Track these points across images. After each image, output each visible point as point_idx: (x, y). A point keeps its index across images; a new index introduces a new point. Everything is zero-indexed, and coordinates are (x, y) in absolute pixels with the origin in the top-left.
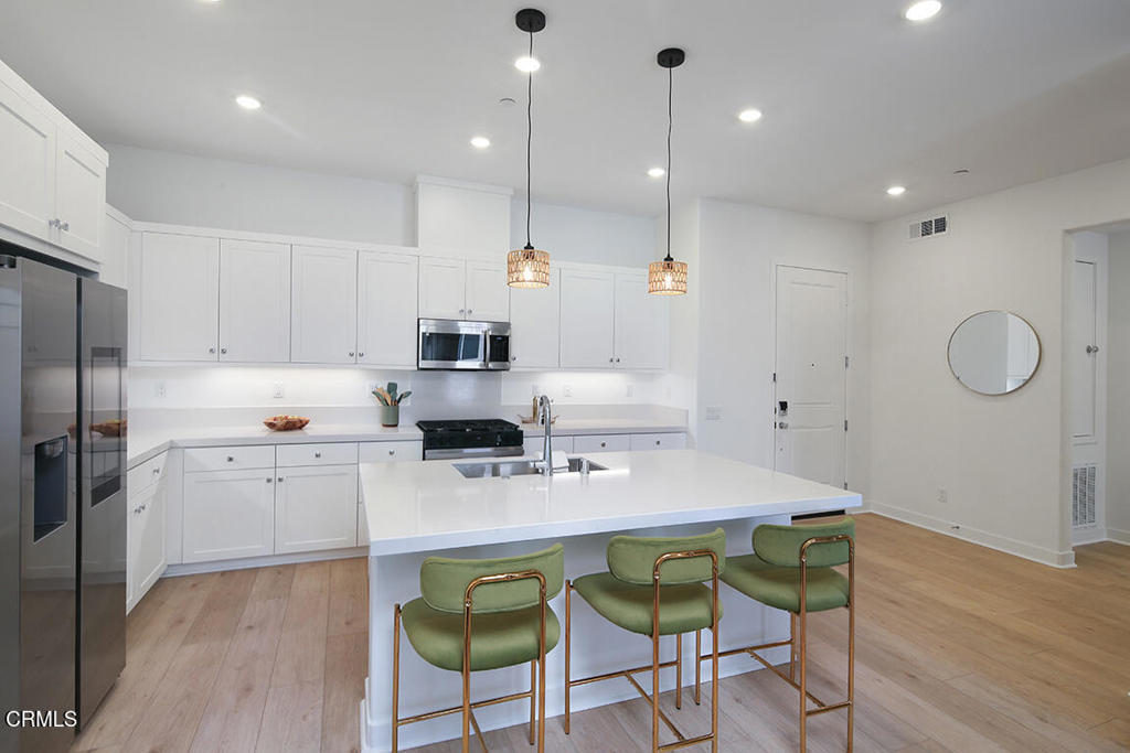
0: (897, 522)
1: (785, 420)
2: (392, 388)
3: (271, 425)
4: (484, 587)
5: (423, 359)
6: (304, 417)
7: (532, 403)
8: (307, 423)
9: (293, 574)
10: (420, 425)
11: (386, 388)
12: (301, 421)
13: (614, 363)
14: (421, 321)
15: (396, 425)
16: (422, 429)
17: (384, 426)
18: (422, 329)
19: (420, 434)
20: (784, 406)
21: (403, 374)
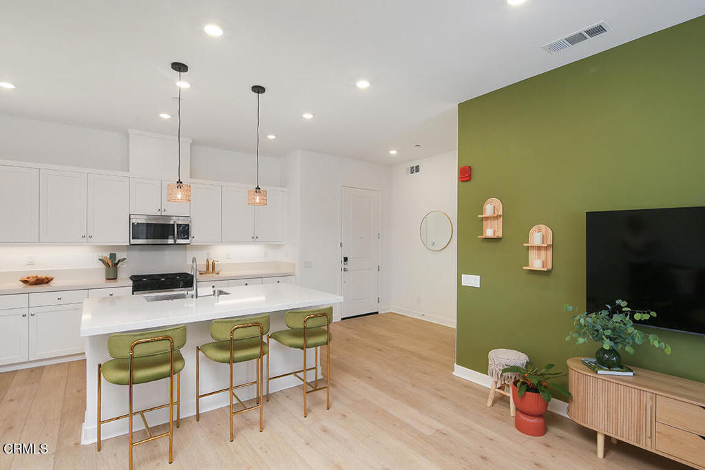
0: (398, 314)
1: (346, 267)
2: (113, 256)
3: (25, 282)
4: (140, 345)
5: (133, 238)
6: (50, 276)
7: (206, 263)
8: (52, 279)
9: (43, 372)
10: (132, 278)
11: (108, 257)
12: (47, 278)
13: (255, 239)
14: (132, 217)
15: (116, 279)
16: (132, 280)
17: (107, 279)
18: (132, 221)
19: (131, 283)
20: (346, 259)
21: (120, 248)
